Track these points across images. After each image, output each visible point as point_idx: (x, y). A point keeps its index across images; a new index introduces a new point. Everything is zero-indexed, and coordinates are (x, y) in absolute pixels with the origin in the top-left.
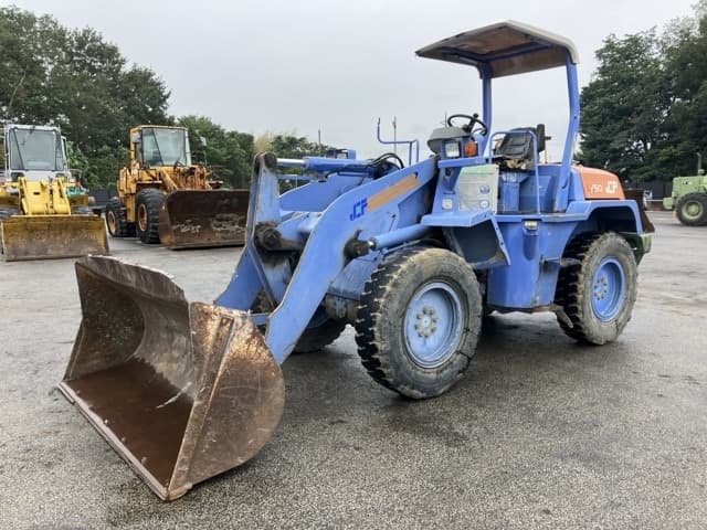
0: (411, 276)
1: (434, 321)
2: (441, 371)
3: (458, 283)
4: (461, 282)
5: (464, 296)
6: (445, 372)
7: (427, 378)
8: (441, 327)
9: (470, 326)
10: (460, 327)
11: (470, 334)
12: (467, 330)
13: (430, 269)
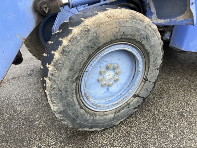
0: (83, 43)
1: (117, 74)
2: (119, 111)
3: (141, 44)
4: (144, 42)
5: (146, 54)
6: (122, 111)
7: (105, 119)
8: (123, 78)
9: (149, 77)
10: (139, 78)
11: (147, 82)
12: (145, 80)
13: (109, 33)
